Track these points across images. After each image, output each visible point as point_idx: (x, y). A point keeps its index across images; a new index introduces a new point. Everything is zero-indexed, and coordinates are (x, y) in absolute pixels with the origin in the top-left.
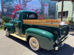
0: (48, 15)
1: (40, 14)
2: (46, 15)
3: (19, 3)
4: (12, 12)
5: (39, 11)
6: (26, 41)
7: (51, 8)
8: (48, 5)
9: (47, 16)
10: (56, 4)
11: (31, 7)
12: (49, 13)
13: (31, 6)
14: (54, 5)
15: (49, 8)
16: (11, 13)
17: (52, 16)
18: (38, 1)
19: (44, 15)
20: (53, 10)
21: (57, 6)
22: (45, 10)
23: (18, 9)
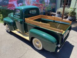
0: (49, 3)
1: (40, 2)
2: (47, 4)
4: (9, 1)
6: (30, 41)
16: (7, 2)
19: (45, 3)
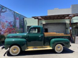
1: (13, 27)
5: (12, 24)
9: (18, 29)
10: (24, 19)
11: (6, 18)
12: (20, 26)
15: (20, 22)
17: (22, 29)
18: (12, 14)
20: (22, 23)
21: (26, 20)
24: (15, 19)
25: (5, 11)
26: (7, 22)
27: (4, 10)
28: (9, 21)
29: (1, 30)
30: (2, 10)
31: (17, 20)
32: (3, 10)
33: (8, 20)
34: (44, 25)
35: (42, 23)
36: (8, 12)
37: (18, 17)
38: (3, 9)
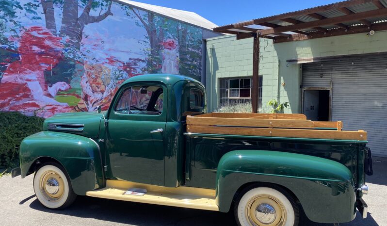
3: (42, 23)
7: (188, 57)
8: (176, 43)
10: (205, 41)
13: (103, 42)
14: (199, 49)
15: (182, 60)
18: (137, 24)
20: (195, 66)
21: (213, 50)
22: (163, 65)
23: (40, 54)
24: (157, 45)
25: (106, 15)
26: (111, 61)
27: (98, 9)
28: (125, 59)
29: (86, 98)
30: (88, 10)
31: (165, 52)
32: (94, 13)
33: (117, 55)
34: (305, 67)
35: (293, 61)
36: (118, 16)
37: (170, 38)
38: (94, 5)
